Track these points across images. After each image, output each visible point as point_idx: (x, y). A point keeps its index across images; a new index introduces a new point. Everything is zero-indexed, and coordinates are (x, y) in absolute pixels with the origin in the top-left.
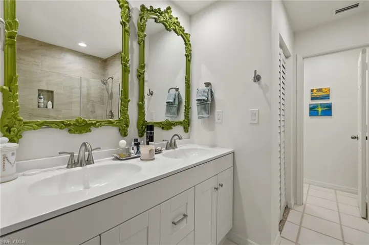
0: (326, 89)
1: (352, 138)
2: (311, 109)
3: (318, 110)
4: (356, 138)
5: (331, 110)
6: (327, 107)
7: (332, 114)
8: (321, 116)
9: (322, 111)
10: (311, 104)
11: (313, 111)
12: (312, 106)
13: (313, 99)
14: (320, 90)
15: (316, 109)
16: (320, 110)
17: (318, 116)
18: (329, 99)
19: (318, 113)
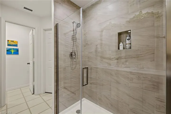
0: (16, 41)
1: (28, 64)
2: (7, 50)
3: (12, 52)
4: (29, 64)
5: (18, 52)
6: (16, 50)
7: (19, 54)
8: (13, 54)
9: (14, 52)
10: (8, 48)
11: (9, 52)
12: (8, 49)
13: (8, 45)
14: (13, 41)
15: (11, 51)
16: (13, 51)
17: (12, 54)
18: (17, 46)
19: (12, 53)
